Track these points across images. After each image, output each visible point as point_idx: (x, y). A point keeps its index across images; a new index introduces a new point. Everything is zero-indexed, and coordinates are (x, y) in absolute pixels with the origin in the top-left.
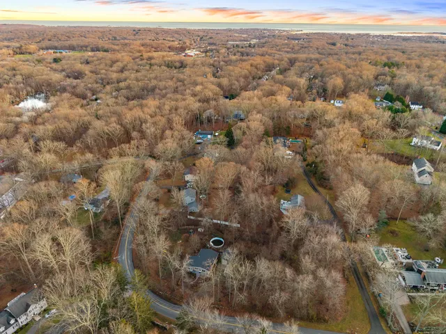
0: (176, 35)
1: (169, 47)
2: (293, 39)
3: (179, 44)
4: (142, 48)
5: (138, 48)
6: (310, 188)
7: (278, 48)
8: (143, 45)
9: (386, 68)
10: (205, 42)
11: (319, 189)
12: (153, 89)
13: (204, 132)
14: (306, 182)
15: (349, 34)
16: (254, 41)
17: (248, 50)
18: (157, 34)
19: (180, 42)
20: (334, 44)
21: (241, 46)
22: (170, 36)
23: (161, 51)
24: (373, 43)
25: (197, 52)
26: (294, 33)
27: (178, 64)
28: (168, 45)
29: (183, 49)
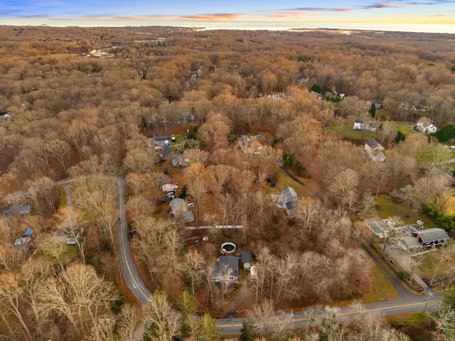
0: (70, 35)
1: (68, 48)
2: (201, 37)
3: (78, 44)
4: (34, 50)
5: (29, 50)
6: (292, 180)
7: (190, 46)
8: (34, 47)
9: (302, 62)
10: (108, 41)
11: (300, 179)
12: (78, 97)
13: (160, 137)
14: (284, 174)
15: (250, 31)
16: (161, 40)
17: (160, 49)
18: (46, 33)
19: (79, 42)
20: (241, 41)
21: (150, 45)
22: (63, 35)
23: (58, 52)
24: (274, 38)
25: (104, 53)
26: (199, 30)
27: (90, 67)
28: (65, 46)
29: (85, 50)
